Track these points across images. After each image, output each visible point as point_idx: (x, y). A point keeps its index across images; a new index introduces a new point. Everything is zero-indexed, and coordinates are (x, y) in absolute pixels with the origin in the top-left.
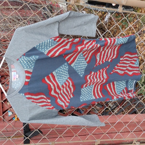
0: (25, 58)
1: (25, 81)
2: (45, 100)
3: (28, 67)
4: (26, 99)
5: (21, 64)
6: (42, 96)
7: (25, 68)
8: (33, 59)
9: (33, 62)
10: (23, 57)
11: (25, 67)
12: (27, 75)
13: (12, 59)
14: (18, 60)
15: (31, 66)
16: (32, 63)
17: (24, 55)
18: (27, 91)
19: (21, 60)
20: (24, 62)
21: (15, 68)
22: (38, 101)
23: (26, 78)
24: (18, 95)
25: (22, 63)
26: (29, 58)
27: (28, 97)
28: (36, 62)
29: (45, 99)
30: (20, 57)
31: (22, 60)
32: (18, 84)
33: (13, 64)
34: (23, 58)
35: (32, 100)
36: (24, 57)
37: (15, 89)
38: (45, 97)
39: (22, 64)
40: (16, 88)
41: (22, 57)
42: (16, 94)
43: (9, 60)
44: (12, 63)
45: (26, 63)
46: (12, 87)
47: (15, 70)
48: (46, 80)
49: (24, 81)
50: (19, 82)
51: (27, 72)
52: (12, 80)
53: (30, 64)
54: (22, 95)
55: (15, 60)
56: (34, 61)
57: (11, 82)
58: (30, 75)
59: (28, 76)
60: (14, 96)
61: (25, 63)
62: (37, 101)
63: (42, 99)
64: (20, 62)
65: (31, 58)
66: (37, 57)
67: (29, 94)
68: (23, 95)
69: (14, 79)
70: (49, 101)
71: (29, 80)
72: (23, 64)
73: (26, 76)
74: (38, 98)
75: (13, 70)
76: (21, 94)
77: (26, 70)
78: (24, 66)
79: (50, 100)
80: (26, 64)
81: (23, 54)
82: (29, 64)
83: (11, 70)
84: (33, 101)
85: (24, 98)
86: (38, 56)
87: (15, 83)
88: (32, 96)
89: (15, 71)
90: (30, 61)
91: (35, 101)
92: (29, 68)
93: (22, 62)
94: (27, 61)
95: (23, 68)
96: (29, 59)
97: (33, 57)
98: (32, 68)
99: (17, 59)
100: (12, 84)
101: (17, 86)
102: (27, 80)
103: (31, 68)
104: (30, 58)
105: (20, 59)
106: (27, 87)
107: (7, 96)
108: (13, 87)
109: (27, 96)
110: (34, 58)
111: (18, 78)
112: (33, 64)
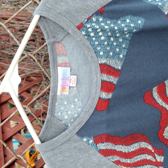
0: (102, 24)
1: (100, 98)
2: (149, 157)
3: (111, 54)
4: (100, 155)
5: (88, 43)
6: (144, 145)
7: (101, 57)
8: (126, 26)
9: (123, 39)
10: (98, 20)
11: (101, 53)
12: (106, 77)
13: (62, 24)
14: (80, 27)
15: (118, 50)
16: (122, 43)
17: (100, 12)
18: (103, 130)
19: (90, 30)
20: (98, 37)
21: (66, 56)
22: (132, 159)
23: (101, 89)
24: (76, 142)
25: (94, 39)
26: (115, 24)
27: (104, 148)
28: (132, 37)
29: (149, 152)
30: (88, 19)
31: (95, 30)
32: (73, 106)
33: (63, 42)
34: (97, 22)
35: (117, 158)
36: (101, 19)
37: (63, 122)
38: (150, 148)
39: (91, 41)
40: (66, 117)
41: (94, 19)
42: (69, 140)
43: (52, 28)
44: (60, 36)
45: (104, 41)
46: (56, 115)
47: (66, 59)
48: (155, 95)
49: (94, 99)
50: (76, 100)
51: (105, 69)
52: (55, 92)
53: (115, 44)
54: (88, 141)
55: (72, 29)
56: (127, 36)
57: (53, 99)
58: (113, 80)
59: (110, 82)
60: (63, 147)
61: (103, 38)
62: (128, 161)
63: (143, 153)
64: (88, 35)
65: (123, 25)
66: (139, 22)
67: (109, 138)
68: (91, 141)
69: (63, 88)
70: (160, 159)
71: (110, 96)
72: (97, 43)
73: (104, 83)
74: (132, 150)
75: (60, 60)
76: (85, 140)
77: (103, 61)
78: (99, 48)
79: (162, 155)
80: (106, 43)
81: (99, 7)
82: (113, 42)
83: (55, 60)
84: (118, 163)
85: (93, 151)
86: (143, 20)
87: (66, 103)
88: (116, 144)
89: (65, 65)
90: (118, 35)
91: (123, 160)
92: (113, 57)
93: (92, 34)
94: (109, 34)
95: (94, 55)
96: (116, 28)
97: (128, 21)
98: (121, 56)
99: (77, 24)
100: (57, 104)
101: (69, 112)
102: (105, 95)
103: (119, 58)
104: (119, 22)
105: (88, 26)
106: (104, 116)
107: (39, 145)
108: (59, 114)
109: (102, 146)
110: (132, 25)
111: (74, 85)
112: (124, 46)
